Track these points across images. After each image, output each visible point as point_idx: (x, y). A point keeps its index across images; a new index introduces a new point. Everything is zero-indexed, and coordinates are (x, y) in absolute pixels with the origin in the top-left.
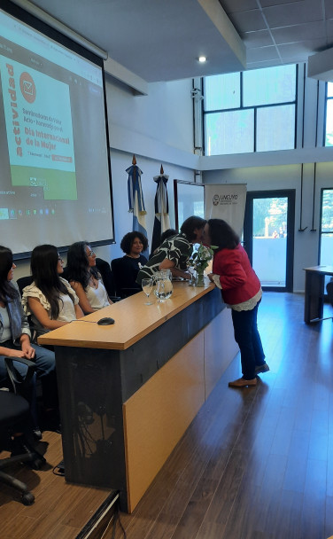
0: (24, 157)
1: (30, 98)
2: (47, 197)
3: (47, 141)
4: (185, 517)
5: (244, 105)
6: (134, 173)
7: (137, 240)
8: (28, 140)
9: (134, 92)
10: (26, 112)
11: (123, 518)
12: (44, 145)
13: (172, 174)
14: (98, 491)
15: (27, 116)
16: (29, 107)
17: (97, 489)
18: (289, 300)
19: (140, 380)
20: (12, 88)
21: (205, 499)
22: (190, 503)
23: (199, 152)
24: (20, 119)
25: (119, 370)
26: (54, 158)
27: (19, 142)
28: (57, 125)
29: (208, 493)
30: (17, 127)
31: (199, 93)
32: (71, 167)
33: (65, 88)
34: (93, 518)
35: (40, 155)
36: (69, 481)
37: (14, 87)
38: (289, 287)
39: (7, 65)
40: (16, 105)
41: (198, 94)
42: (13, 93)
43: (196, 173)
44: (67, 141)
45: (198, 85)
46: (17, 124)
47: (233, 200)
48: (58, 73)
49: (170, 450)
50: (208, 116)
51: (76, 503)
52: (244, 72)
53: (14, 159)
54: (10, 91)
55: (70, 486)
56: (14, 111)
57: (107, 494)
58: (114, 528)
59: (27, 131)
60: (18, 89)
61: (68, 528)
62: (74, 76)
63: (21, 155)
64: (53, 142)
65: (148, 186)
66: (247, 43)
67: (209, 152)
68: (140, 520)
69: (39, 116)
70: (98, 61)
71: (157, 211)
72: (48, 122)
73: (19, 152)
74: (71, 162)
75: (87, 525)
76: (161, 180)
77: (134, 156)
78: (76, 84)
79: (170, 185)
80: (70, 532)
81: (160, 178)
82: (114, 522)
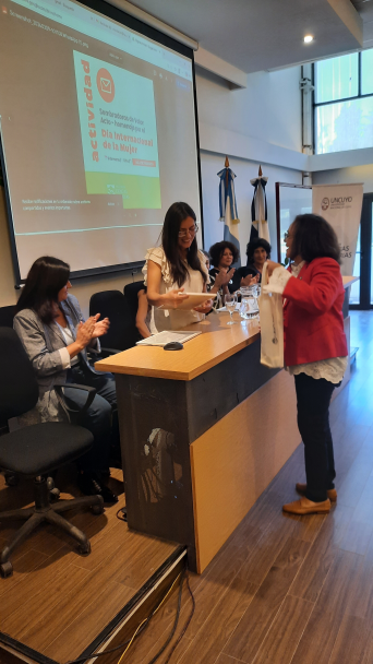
0: (101, 162)
1: (108, 98)
2: (126, 206)
3: (127, 144)
4: (267, 585)
5: (363, 93)
6: (227, 176)
7: (228, 251)
8: (105, 143)
9: (231, 85)
10: (103, 113)
11: (192, 580)
12: (123, 148)
13: (272, 177)
14: (163, 544)
15: (105, 117)
16: (107, 106)
17: (162, 541)
19: (214, 416)
20: (87, 87)
21: (292, 565)
22: (273, 569)
23: (308, 151)
24: (96, 121)
25: (186, 404)
26: (134, 162)
27: (95, 147)
28: (140, 126)
29: (295, 558)
30: (93, 129)
31: (310, 83)
32: (155, 172)
33: (148, 84)
34: (152, 578)
35: (119, 160)
36: (132, 528)
37: (90, 85)
39: (84, 62)
40: (91, 105)
41: (307, 85)
42: (88, 91)
43: (304, 174)
44: (150, 143)
45: (308, 75)
46: (93, 126)
47: (347, 203)
48: (138, 66)
50: (318, 109)
51: (137, 556)
52: (364, 53)
53: (90, 165)
54: (86, 90)
55: (132, 534)
56: (90, 112)
57: (172, 549)
58: (181, 590)
59: (104, 133)
60: (94, 88)
61: (123, 588)
62: (159, 70)
63: (97, 160)
64: (134, 145)
65: (243, 191)
66: (364, 16)
67: (319, 151)
68: (210, 584)
69: (117, 116)
70: (187, 51)
71: (253, 219)
72: (129, 123)
73: (95, 155)
74: (154, 166)
75: (144, 587)
76: (260, 183)
77: (227, 157)
78: (162, 83)
79: (270, 189)
80: (124, 593)
81: (257, 181)
82: (180, 583)
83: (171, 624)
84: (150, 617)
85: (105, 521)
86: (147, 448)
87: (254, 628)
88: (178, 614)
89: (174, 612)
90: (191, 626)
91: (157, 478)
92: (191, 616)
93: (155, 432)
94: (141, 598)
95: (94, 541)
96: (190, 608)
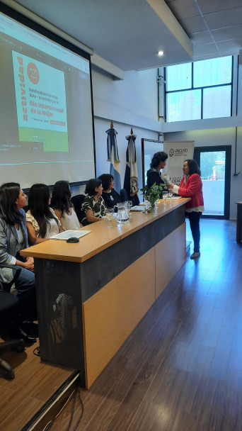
0: (29, 121)
1: (35, 81)
3: (47, 110)
4: (130, 395)
5: (195, 87)
6: (112, 134)
8: (32, 109)
9: (114, 78)
10: (33, 91)
11: (83, 393)
12: (44, 113)
13: (139, 135)
14: (64, 371)
15: (32, 93)
16: (34, 87)
17: (63, 368)
18: (227, 225)
19: (98, 285)
20: (21, 74)
21: (147, 381)
22: (135, 384)
23: (162, 120)
24: (27, 95)
26: (52, 122)
27: (25, 111)
28: (55, 100)
29: (149, 376)
30: (24, 100)
32: (65, 129)
33: (61, 74)
34: (56, 393)
35: (41, 121)
36: (44, 361)
37: (23, 73)
38: (226, 216)
39: (18, 58)
40: (23, 86)
41: (162, 79)
42: (22, 78)
43: (159, 134)
44: (61, 111)
45: (162, 74)
46: (24, 98)
47: (184, 153)
48: (56, 64)
49: (125, 338)
50: (169, 95)
51: (46, 379)
52: (195, 63)
53: (21, 123)
54: (20, 76)
55: (43, 365)
56: (22, 90)
57: (70, 373)
58: (74, 401)
59: (32, 103)
60: (25, 74)
61: (35, 401)
62: (68, 66)
63: (27, 120)
64: (51, 111)
65: (121, 143)
66: (193, 42)
67: (170, 120)
68: (94, 396)
69: (41, 93)
70: (86, 56)
71: (128, 160)
72: (48, 98)
73: (25, 118)
74: (64, 125)
75: (50, 399)
76: (131, 139)
77: (112, 122)
78: (70, 73)
79: (138, 143)
80: (36, 404)
81: (130, 137)
82: (74, 396)
83: (67, 424)
84: (54, 420)
85: (25, 356)
86: (54, 307)
87: (121, 423)
88: (72, 417)
89: (70, 415)
90: (80, 425)
91: (61, 327)
92: (81, 418)
93: (60, 296)
94: (48, 407)
95: (17, 371)
96: (81, 412)
